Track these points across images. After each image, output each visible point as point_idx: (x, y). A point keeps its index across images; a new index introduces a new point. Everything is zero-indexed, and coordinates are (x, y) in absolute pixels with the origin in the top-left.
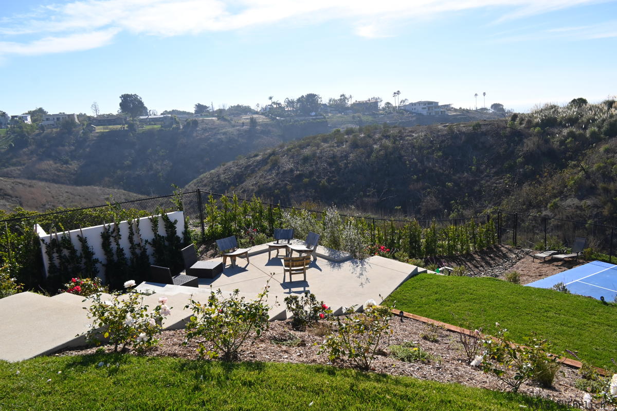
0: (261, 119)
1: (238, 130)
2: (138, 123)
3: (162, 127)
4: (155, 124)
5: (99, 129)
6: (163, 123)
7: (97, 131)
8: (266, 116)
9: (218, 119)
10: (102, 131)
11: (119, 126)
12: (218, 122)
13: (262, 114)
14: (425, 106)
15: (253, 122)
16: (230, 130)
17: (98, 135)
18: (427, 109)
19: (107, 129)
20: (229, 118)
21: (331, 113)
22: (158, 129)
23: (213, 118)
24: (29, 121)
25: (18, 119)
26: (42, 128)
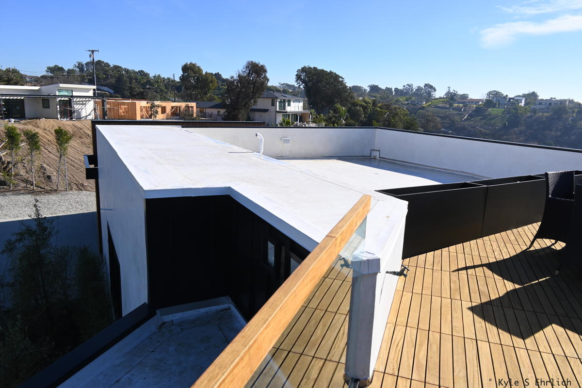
24: (522, 104)
25: (514, 102)
26: (534, 111)
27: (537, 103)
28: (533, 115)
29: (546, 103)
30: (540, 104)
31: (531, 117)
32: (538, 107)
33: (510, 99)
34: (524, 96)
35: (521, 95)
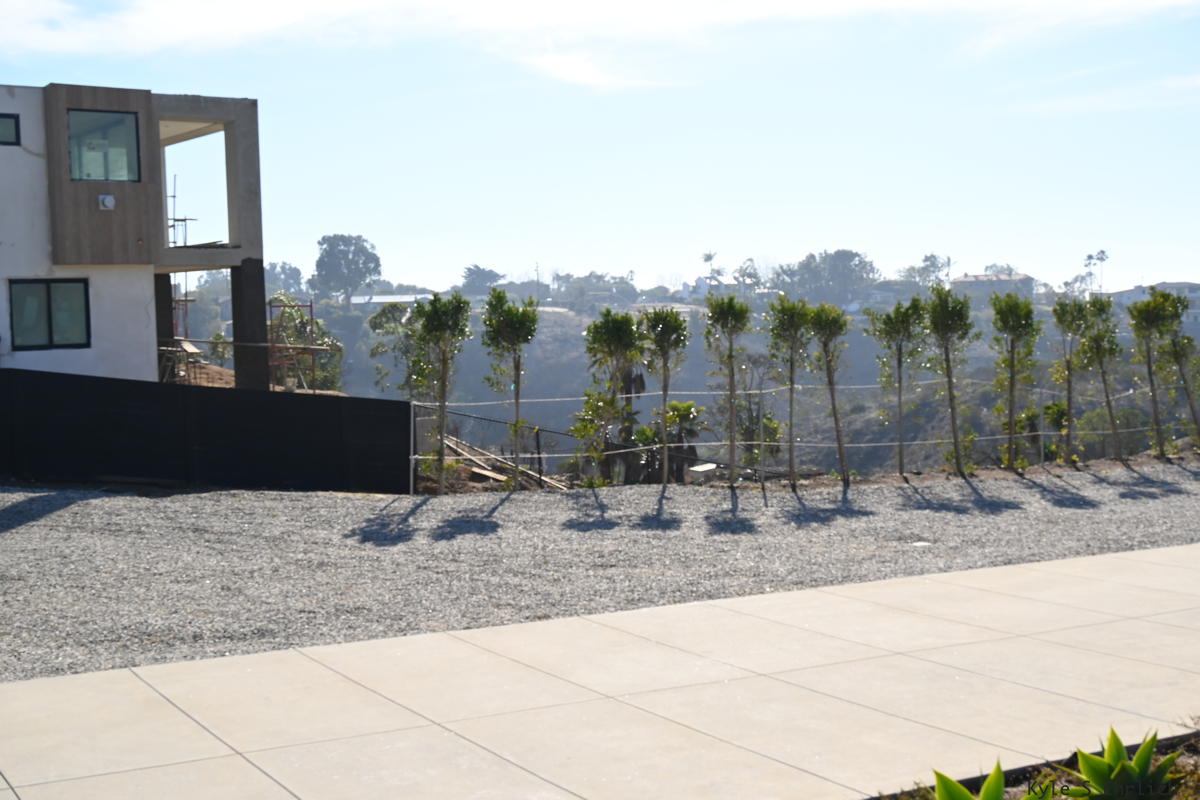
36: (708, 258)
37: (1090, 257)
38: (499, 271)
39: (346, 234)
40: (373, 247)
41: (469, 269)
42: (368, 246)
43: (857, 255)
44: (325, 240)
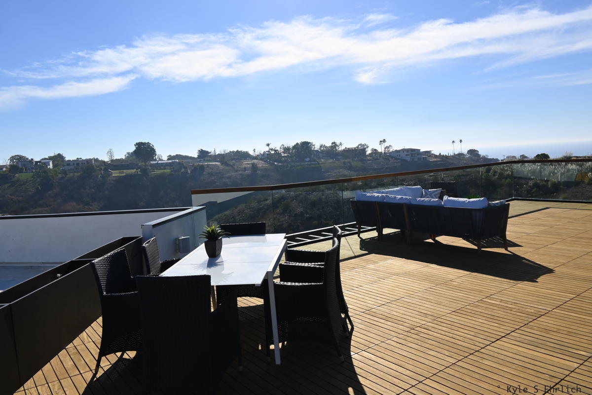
0: (261, 164)
1: (241, 174)
2: (150, 168)
3: (172, 171)
4: (165, 169)
5: (115, 174)
6: (172, 168)
7: (114, 175)
8: (265, 161)
9: (222, 165)
10: (118, 175)
11: (133, 171)
12: (222, 167)
13: (261, 159)
14: (408, 153)
15: (254, 167)
16: (234, 174)
17: (115, 179)
18: (410, 156)
19: (123, 173)
20: (231, 163)
21: (323, 159)
22: (169, 174)
23: (217, 163)
24: (51, 166)
25: (42, 164)
26: (64, 172)
27: (65, 164)
28: (64, 176)
29: (74, 164)
30: (68, 165)
31: (62, 178)
32: (67, 168)
33: (37, 162)
34: (50, 158)
35: (47, 157)
36: (268, 145)
37: (381, 141)
38: (209, 151)
39: (144, 142)
40: (153, 146)
41: (199, 151)
42: (151, 145)
43: (310, 143)
44: (137, 144)
